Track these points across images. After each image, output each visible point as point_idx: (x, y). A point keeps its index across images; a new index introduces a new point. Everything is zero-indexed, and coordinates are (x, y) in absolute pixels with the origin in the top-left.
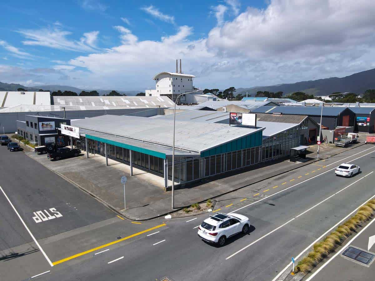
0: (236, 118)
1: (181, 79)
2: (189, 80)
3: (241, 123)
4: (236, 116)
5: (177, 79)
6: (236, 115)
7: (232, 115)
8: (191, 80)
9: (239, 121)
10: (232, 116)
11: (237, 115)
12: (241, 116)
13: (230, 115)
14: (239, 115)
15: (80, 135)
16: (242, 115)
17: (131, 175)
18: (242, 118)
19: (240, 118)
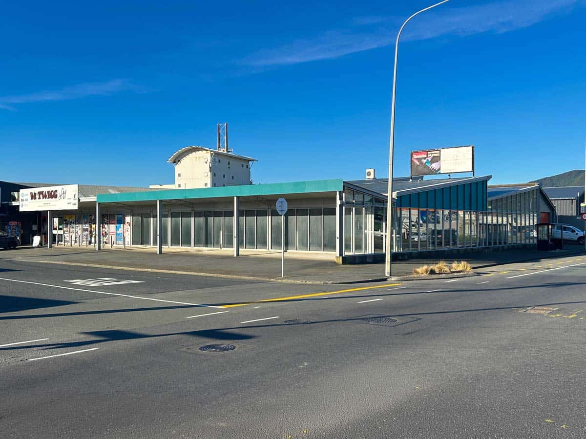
0: (425, 161)
1: (229, 163)
2: (243, 166)
3: (439, 169)
4: (425, 158)
5: (219, 161)
6: (425, 156)
7: (415, 156)
8: (247, 166)
9: (434, 166)
10: (417, 159)
11: (429, 156)
12: (438, 155)
13: (412, 156)
14: (431, 154)
15: (79, 200)
16: (440, 153)
17: (235, 256)
18: (440, 159)
19: (437, 159)
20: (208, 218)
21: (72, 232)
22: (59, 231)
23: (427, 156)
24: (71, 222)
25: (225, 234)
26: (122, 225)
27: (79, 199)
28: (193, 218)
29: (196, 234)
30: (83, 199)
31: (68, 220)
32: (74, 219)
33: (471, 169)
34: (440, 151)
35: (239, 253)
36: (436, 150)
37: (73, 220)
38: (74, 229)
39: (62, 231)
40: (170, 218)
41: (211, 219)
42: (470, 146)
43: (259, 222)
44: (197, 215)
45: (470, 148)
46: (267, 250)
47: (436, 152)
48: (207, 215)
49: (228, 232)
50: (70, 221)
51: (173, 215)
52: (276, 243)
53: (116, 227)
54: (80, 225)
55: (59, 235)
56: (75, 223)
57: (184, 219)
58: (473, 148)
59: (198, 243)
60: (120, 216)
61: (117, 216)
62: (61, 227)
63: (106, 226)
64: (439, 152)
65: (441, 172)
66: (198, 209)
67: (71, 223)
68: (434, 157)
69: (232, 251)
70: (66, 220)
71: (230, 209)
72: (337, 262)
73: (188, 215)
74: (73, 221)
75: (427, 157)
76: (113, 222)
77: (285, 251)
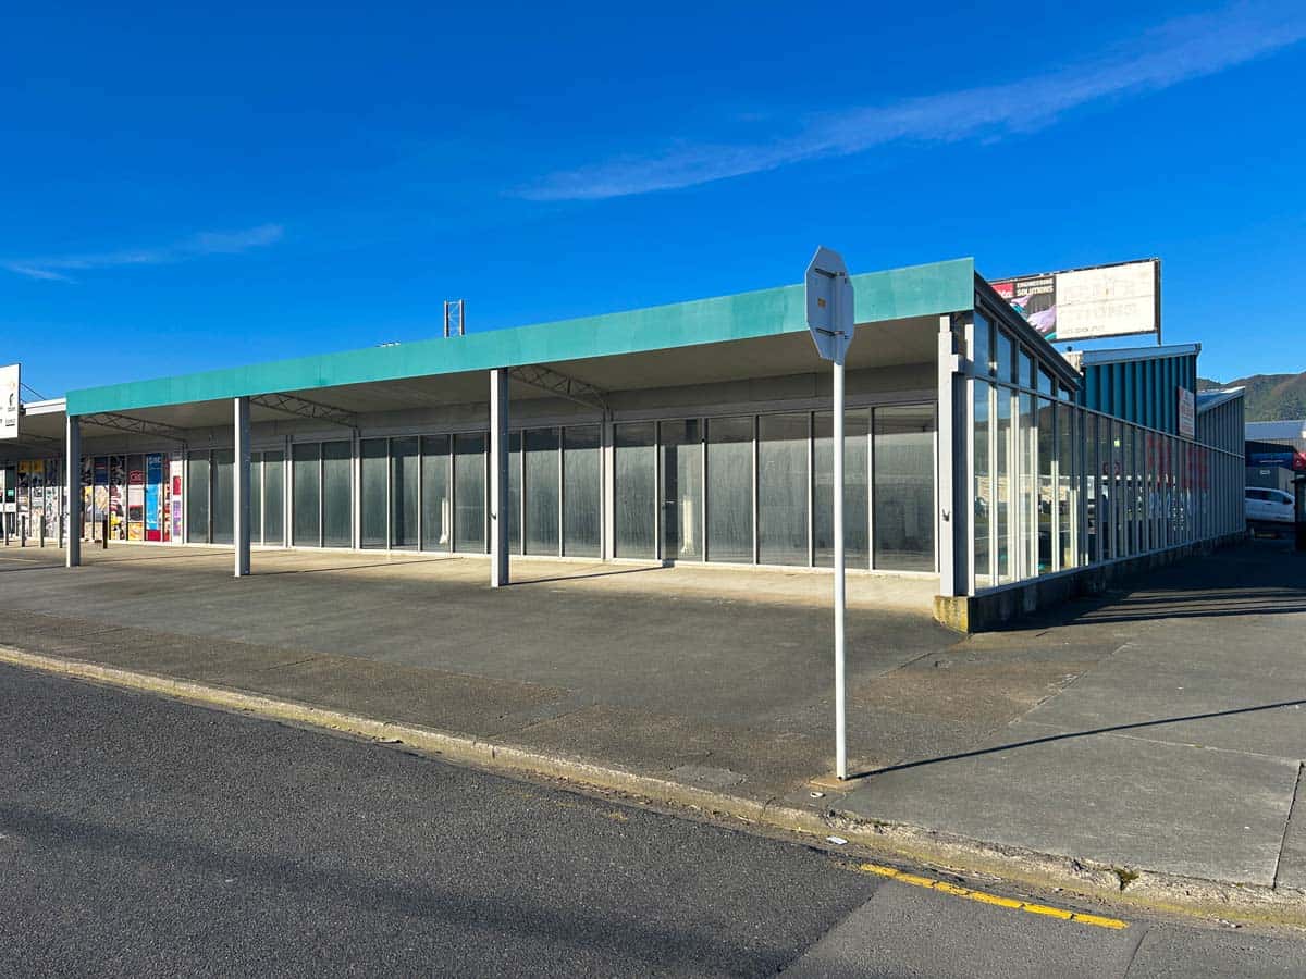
3: (1053, 329)
6: (1009, 295)
9: (1038, 320)
11: (1019, 293)
12: (1048, 289)
14: (1029, 288)
15: (22, 411)
16: (1054, 285)
17: (495, 584)
18: (1054, 301)
19: (1046, 301)
20: (405, 459)
21: (37, 508)
22: (8, 505)
23: (1015, 294)
24: (35, 479)
25: (459, 507)
26: (160, 486)
27: (21, 407)
28: (358, 461)
29: (365, 507)
30: (33, 409)
31: (28, 474)
32: (41, 470)
33: (1151, 326)
34: (1054, 278)
35: (507, 574)
36: (1042, 275)
37: (40, 473)
38: (41, 499)
39: (14, 505)
40: (290, 463)
41: (412, 463)
42: (1148, 261)
43: (570, 470)
44: (369, 450)
45: (1150, 266)
46: (599, 560)
47: (1042, 282)
48: (398, 450)
49: (466, 503)
50: (33, 476)
51: (300, 453)
52: (631, 535)
53: (146, 491)
54: (56, 488)
55: (7, 514)
56: (43, 483)
57: (332, 464)
58: (1156, 266)
59: (372, 535)
60: (157, 460)
61: (149, 461)
62: (11, 493)
63: (120, 489)
64: (1051, 281)
65: (1058, 338)
66: (372, 433)
67: (35, 482)
68: (1035, 296)
69: (480, 565)
70: (22, 475)
71: (474, 428)
72: (943, 620)
73: (341, 451)
74: (39, 478)
75: (1016, 297)
76: (139, 477)
77: (668, 564)
